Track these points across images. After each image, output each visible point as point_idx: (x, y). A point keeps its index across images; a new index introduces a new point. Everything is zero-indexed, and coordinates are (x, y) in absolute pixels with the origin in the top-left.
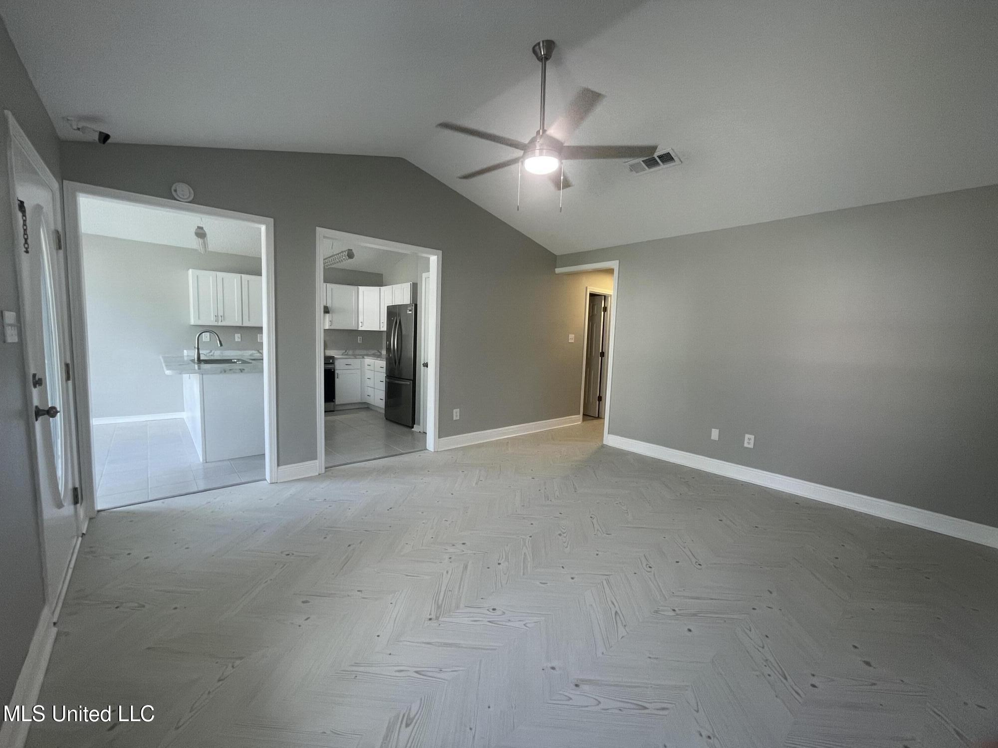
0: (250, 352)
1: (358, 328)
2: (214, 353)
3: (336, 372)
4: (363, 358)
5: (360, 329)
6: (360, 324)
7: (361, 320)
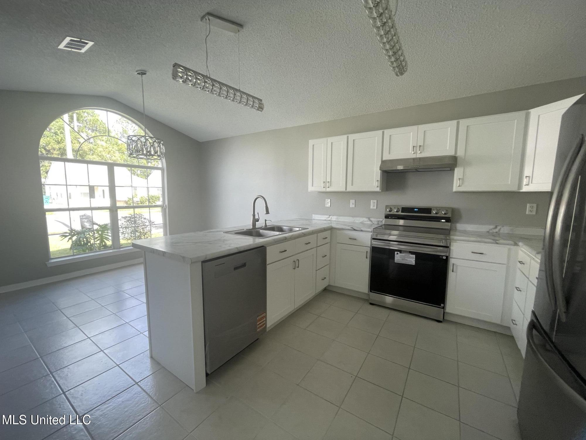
0: (362, 220)
1: (520, 185)
2: (331, 218)
3: (452, 261)
4: (516, 244)
5: (525, 189)
6: (525, 181)
7: (527, 171)
